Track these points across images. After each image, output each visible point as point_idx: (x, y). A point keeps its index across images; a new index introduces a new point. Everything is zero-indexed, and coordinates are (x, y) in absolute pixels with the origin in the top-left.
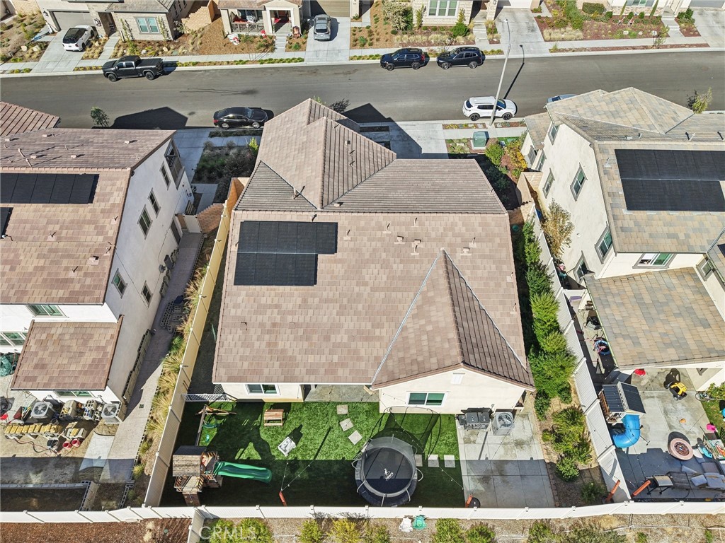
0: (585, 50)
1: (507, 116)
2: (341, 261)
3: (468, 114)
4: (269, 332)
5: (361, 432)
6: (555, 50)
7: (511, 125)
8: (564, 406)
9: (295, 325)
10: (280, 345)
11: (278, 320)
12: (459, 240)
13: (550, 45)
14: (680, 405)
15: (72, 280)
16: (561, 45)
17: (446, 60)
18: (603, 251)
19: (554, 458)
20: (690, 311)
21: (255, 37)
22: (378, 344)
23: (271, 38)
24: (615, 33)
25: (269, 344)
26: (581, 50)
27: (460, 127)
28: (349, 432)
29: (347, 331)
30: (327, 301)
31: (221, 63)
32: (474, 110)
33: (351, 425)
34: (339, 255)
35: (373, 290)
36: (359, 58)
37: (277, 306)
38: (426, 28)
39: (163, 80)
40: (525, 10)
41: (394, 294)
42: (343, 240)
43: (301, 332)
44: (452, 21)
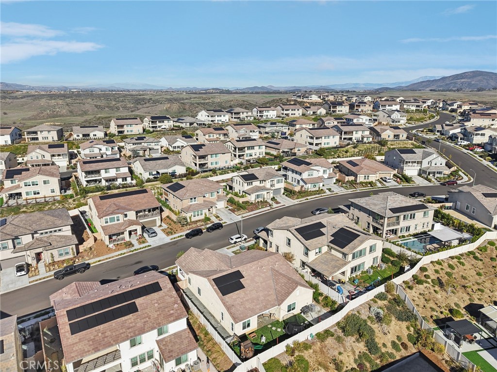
0: (252, 215)
1: (245, 239)
2: (247, 279)
3: (233, 242)
4: (242, 305)
5: (279, 328)
6: (243, 217)
7: (248, 241)
8: (323, 297)
9: (246, 300)
10: (247, 307)
11: (241, 301)
12: (273, 263)
13: (240, 216)
14: (345, 285)
15: (173, 314)
16: (244, 215)
17: (209, 230)
18: (307, 254)
19: (329, 310)
20: (333, 259)
21: (121, 243)
22: (272, 296)
23: (129, 242)
24: (257, 208)
25: (244, 308)
26: (251, 215)
27: (233, 247)
28: (276, 330)
29: (262, 296)
30: (251, 291)
31: (113, 257)
32: (235, 240)
33: (275, 328)
34: (245, 278)
35: (261, 283)
36: (174, 238)
37: (239, 297)
38: (193, 222)
39: (87, 271)
40: (223, 208)
41: (267, 282)
42: (244, 274)
43: (250, 301)
44: (203, 217)
